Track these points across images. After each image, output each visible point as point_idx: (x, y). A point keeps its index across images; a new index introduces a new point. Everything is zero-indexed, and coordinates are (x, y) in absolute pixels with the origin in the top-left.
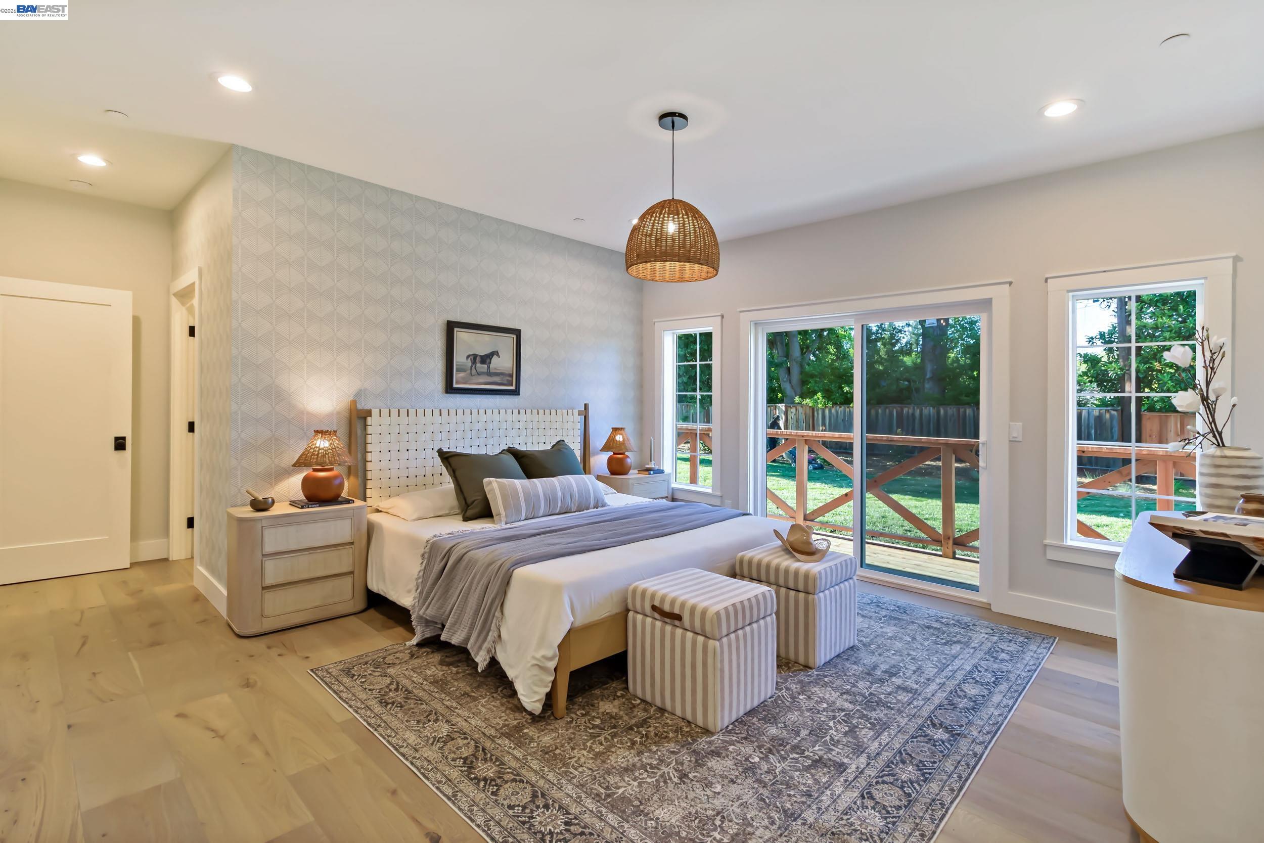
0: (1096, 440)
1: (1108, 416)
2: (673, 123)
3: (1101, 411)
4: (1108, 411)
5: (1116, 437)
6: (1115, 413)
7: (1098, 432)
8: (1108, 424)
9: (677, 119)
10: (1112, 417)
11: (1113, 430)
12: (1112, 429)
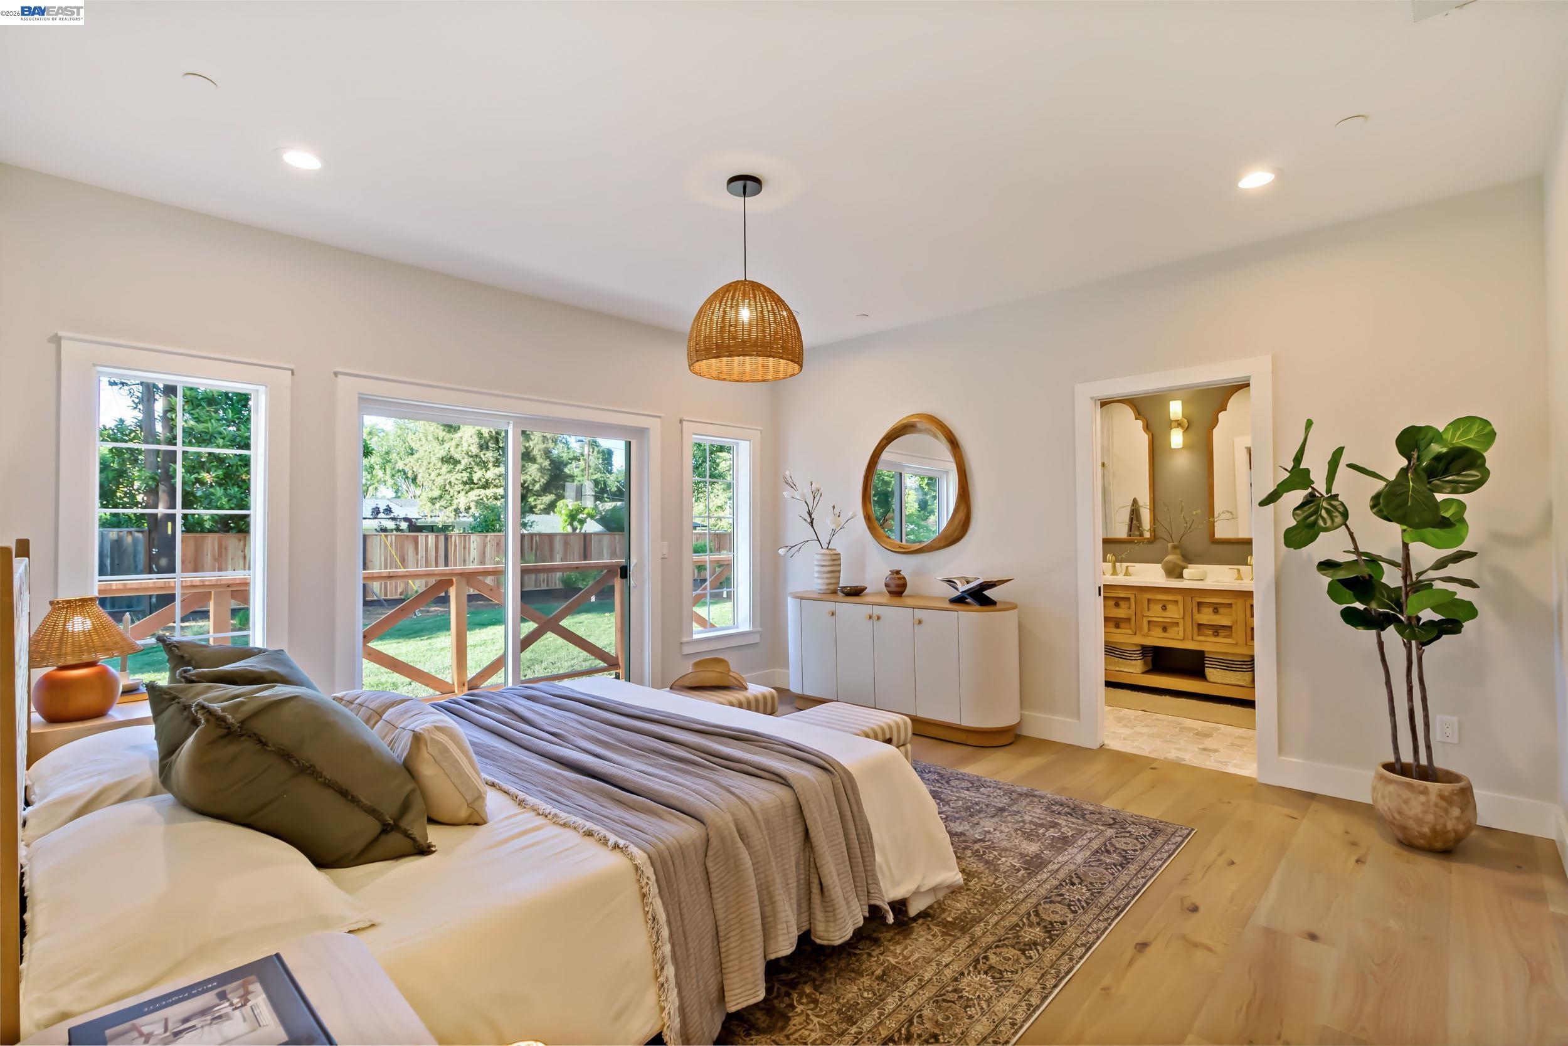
0: (112, 574)
1: (129, 539)
2: (745, 187)
3: (121, 534)
4: (131, 533)
5: (141, 566)
6: (139, 535)
7: (117, 562)
8: (130, 550)
9: (749, 183)
10: (135, 541)
11: (137, 559)
12: (135, 557)
